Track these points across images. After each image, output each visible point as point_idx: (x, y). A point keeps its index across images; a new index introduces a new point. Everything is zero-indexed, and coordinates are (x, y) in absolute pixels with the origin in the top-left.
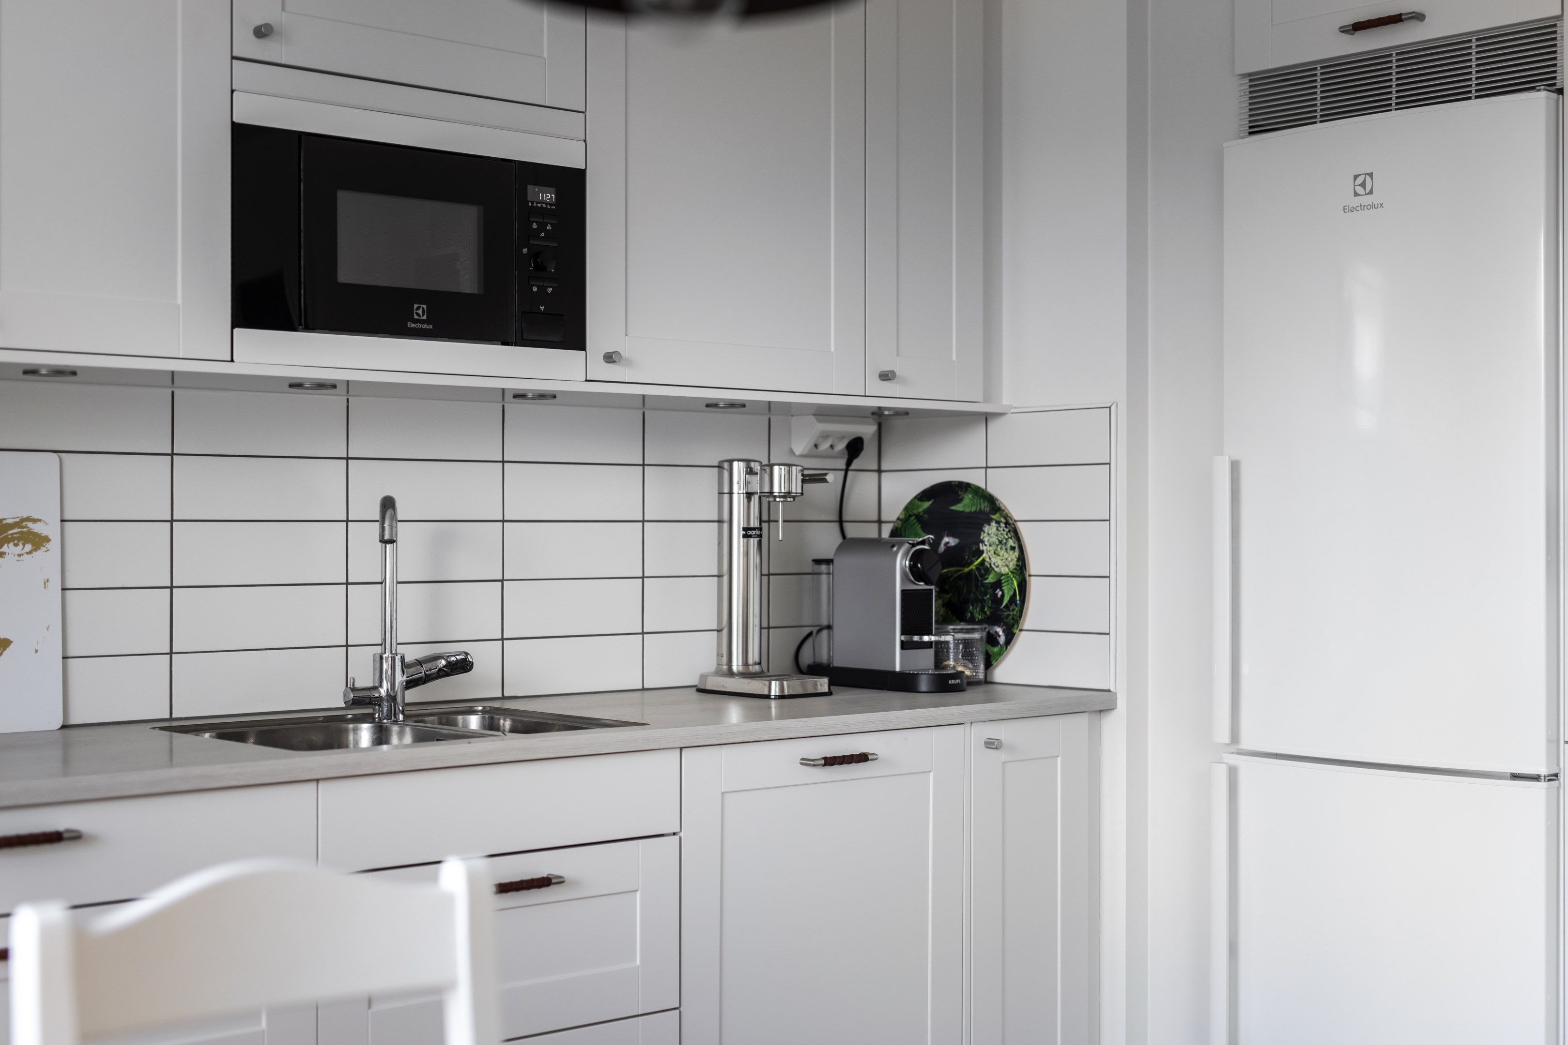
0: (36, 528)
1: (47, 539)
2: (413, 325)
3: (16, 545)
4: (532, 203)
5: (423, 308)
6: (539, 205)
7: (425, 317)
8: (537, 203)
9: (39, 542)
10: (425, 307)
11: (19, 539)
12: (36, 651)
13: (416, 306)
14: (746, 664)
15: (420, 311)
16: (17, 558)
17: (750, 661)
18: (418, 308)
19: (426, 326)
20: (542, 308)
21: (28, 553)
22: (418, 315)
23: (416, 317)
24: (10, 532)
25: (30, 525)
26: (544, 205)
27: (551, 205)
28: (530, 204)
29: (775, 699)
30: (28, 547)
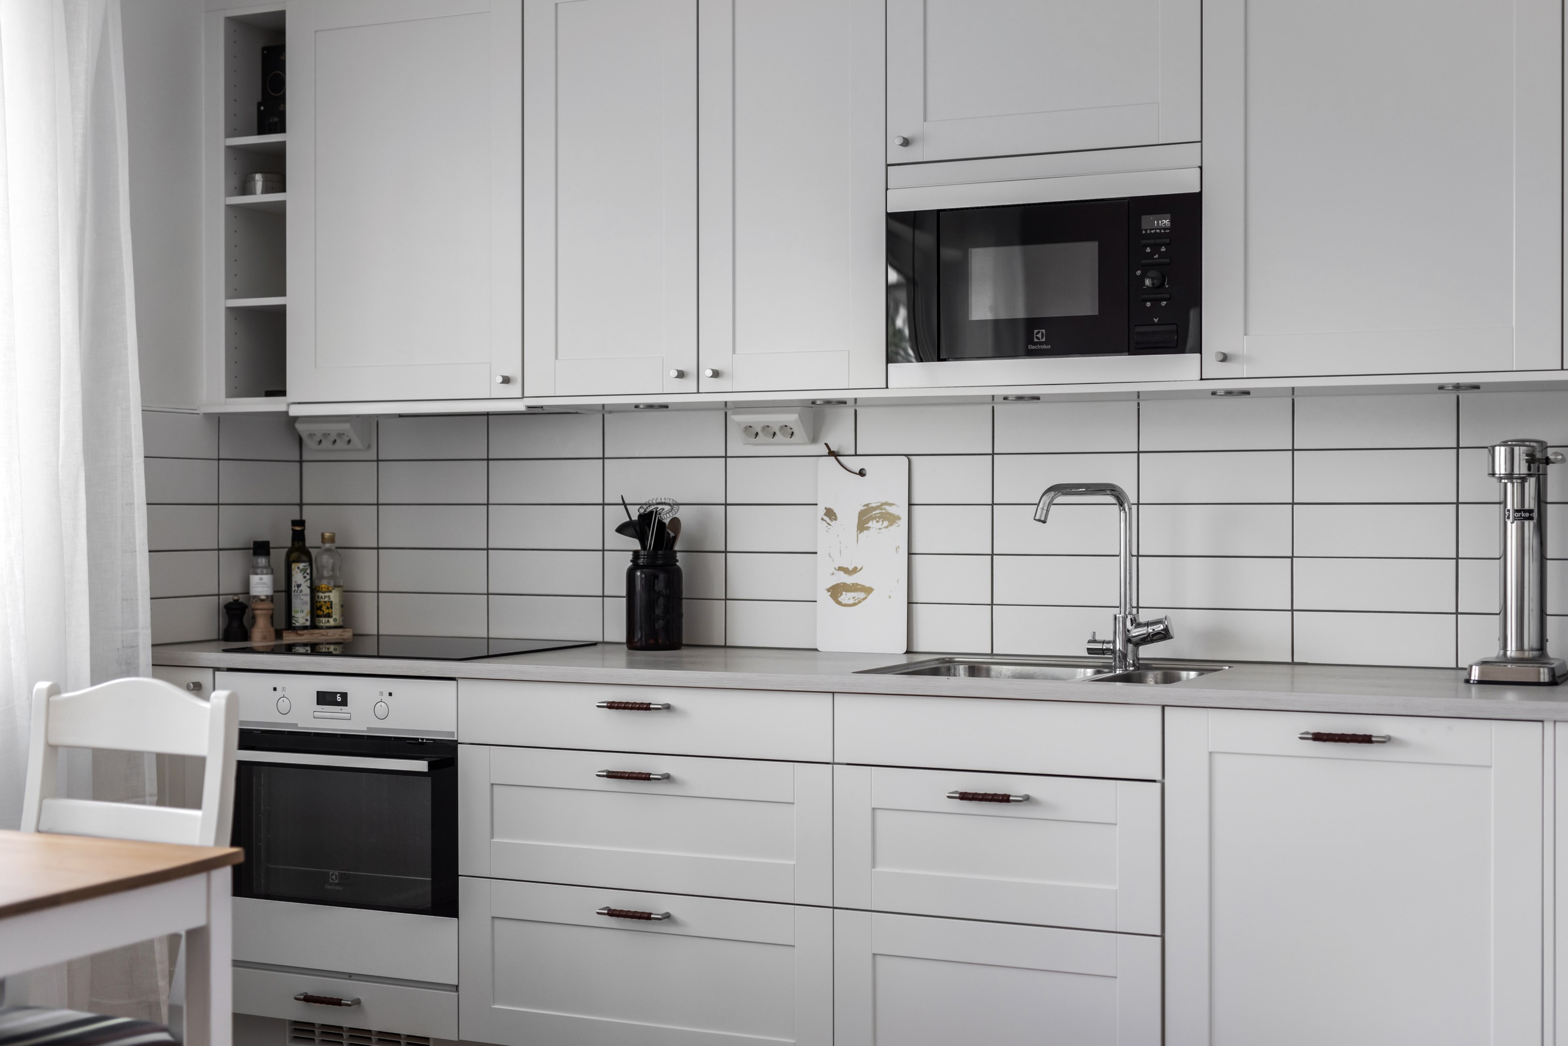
0: (890, 509)
1: (899, 518)
2: (1033, 347)
3: (878, 522)
4: (1146, 230)
5: (1042, 333)
6: (1153, 231)
7: (1044, 340)
8: (1151, 230)
9: (892, 519)
10: (1044, 331)
11: (880, 518)
12: (890, 597)
13: (1036, 331)
14: (1520, 647)
15: (1040, 335)
16: (878, 531)
17: (1526, 646)
18: (1038, 333)
19: (1045, 347)
20: (1156, 320)
21: (885, 528)
22: (1038, 338)
23: (1036, 340)
24: (874, 513)
25: (887, 507)
26: (1158, 231)
27: (1165, 229)
28: (1144, 232)
30: (886, 523)
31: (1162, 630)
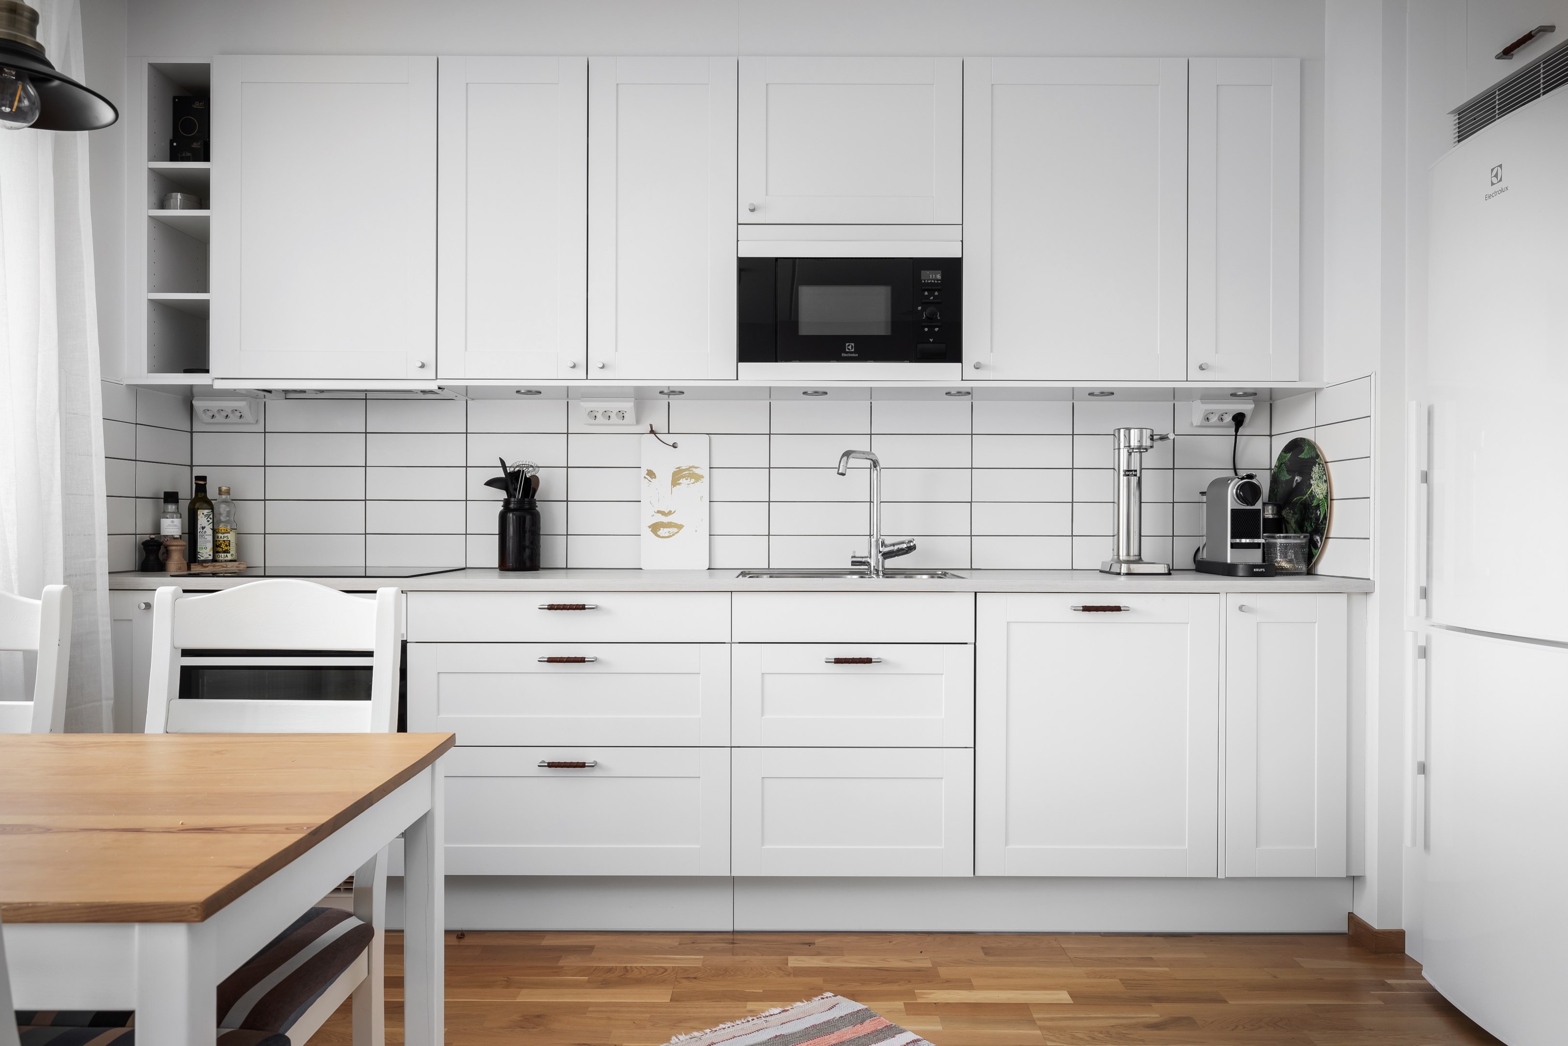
0: (696, 471)
1: (702, 477)
2: (845, 355)
3: (687, 479)
4: (925, 280)
5: (852, 346)
6: (929, 281)
7: (853, 350)
8: (928, 280)
9: (698, 478)
10: (853, 344)
11: (688, 477)
12: (696, 531)
13: (847, 344)
14: (1128, 554)
15: (850, 347)
16: (688, 486)
17: (1132, 554)
18: (849, 346)
19: (853, 355)
20: (931, 340)
21: (692, 483)
22: (849, 349)
23: (847, 350)
24: (684, 473)
25: (694, 469)
26: (933, 281)
27: (938, 280)
28: (923, 281)
29: (1123, 575)
30: (693, 480)
31: (906, 548)
